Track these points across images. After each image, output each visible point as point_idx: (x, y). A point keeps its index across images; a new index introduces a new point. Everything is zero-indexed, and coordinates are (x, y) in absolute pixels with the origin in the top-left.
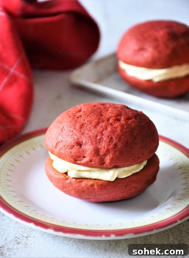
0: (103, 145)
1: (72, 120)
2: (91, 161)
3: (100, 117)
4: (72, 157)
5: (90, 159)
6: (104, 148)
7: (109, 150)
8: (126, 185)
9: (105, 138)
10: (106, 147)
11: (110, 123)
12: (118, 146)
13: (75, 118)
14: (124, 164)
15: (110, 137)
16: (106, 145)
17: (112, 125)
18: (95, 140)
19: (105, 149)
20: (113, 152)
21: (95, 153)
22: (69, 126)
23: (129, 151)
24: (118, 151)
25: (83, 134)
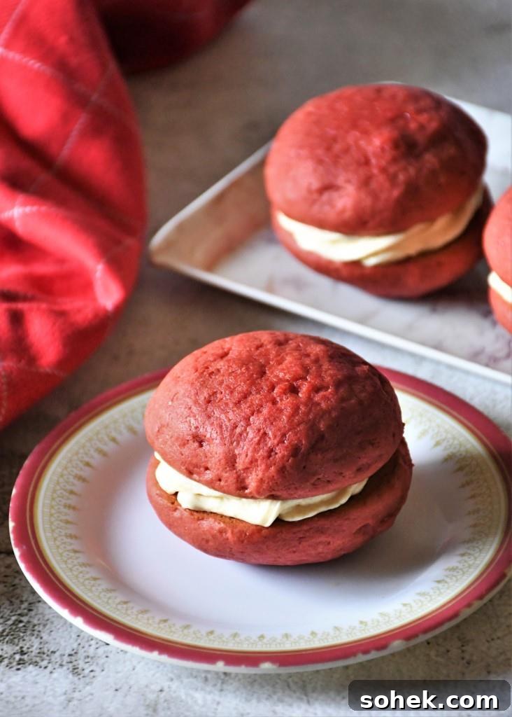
0: (245, 448)
1: (196, 380)
2: (220, 480)
3: (257, 379)
4: (183, 463)
5: (218, 475)
6: (247, 456)
7: (256, 460)
8: (301, 538)
9: (251, 435)
10: (250, 454)
11: (273, 396)
12: (276, 454)
13: (205, 373)
14: (292, 494)
15: (262, 431)
16: (251, 449)
17: (274, 402)
18: (230, 435)
19: (249, 456)
20: (263, 467)
21: (227, 463)
22: (187, 395)
23: (303, 466)
24: (275, 464)
25: (209, 417)
